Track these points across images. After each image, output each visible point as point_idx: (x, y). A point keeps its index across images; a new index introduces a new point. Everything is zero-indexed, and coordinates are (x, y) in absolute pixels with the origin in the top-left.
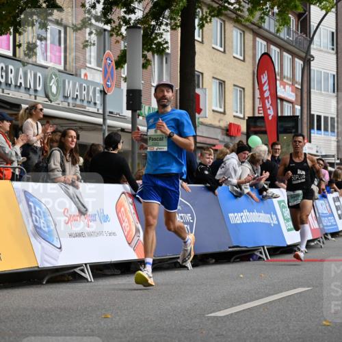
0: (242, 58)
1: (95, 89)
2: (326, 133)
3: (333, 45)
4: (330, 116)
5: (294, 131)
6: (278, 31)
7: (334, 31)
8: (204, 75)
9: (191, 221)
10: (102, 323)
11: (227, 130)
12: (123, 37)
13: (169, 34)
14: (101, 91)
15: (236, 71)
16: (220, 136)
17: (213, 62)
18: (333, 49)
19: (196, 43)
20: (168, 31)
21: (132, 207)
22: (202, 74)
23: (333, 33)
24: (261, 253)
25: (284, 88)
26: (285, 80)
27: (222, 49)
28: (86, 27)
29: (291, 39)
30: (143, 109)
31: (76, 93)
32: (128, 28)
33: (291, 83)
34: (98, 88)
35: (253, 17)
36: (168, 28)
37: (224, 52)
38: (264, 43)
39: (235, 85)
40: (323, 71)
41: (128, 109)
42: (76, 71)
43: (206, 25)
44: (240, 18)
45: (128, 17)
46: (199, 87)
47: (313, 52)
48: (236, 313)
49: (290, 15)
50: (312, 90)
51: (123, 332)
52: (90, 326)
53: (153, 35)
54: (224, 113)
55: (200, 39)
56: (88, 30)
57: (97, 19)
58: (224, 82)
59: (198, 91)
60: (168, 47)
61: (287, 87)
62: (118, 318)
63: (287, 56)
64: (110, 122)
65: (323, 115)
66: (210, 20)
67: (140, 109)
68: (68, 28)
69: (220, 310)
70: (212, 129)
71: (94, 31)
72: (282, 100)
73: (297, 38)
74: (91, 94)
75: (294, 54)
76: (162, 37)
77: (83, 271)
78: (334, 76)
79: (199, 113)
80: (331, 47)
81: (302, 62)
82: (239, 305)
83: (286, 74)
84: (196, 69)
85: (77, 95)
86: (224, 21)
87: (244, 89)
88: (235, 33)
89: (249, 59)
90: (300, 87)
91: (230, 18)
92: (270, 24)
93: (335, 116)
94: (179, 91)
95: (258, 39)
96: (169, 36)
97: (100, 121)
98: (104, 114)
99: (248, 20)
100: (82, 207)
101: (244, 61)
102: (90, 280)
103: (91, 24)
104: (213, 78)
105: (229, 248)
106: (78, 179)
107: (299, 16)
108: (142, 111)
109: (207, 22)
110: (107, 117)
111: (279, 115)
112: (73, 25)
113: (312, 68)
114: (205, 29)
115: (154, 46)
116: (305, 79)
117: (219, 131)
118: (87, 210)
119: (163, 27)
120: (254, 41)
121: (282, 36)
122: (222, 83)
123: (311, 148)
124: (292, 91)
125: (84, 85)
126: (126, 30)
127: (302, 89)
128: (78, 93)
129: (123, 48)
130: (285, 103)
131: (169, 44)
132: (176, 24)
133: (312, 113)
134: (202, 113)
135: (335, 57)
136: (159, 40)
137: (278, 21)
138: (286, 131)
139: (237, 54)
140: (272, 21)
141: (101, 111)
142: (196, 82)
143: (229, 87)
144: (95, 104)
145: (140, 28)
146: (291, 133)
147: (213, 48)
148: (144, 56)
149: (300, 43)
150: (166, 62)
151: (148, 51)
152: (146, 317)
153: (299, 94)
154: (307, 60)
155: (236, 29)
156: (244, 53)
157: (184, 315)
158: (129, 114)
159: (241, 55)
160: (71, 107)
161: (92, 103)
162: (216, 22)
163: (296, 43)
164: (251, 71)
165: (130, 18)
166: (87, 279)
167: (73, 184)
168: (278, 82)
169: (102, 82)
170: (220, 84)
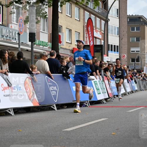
0: (79, 20)
1: (15, 33)
2: (115, 52)
3: (118, 14)
4: (116, 45)
5: (101, 51)
6: (94, 8)
7: (118, 8)
8: (63, 27)
9: (57, 90)
10: (18, 133)
11: (72, 51)
12: (28, 10)
13: (47, 9)
14: (18, 33)
15: (76, 25)
16: (69, 53)
17: (66, 21)
18: (118, 16)
19: (59, 13)
20: (47, 8)
21: (31, 83)
22: (62, 26)
23: (118, 9)
24: (86, 103)
25: (97, 33)
26: (97, 30)
27: (70, 16)
28: (11, 6)
29: (100, 12)
30: (36, 41)
31: (7, 34)
32: (29, 6)
33: (100, 31)
34: (17, 32)
35: (83, 2)
36: (47, 6)
37: (71, 17)
38: (88, 13)
39: (76, 31)
40: (113, 26)
41: (29, 41)
42: (7, 25)
43: (63, 5)
44: (78, 3)
45: (29, 1)
46: (60, 32)
47: (109, 18)
48: (75, 129)
49: (99, 2)
50: (109, 34)
51: (27, 137)
52: (13, 135)
53: (41, 10)
54: (71, 43)
55: (61, 12)
56: (12, 7)
57: (16, 2)
58: (71, 30)
59: (60, 34)
60: (47, 15)
61: (98, 32)
62: (24, 131)
63: (98, 19)
64: (21, 47)
65: (113, 45)
66: (65, 3)
67: (35, 42)
68: (4, 6)
69: (69, 128)
70: (66, 50)
71: (15, 7)
72: (96, 38)
73: (102, 12)
74: (14, 35)
75: (101, 18)
76: (44, 10)
77: (10, 111)
78: (118, 28)
79: (60, 43)
80: (117, 15)
81: (104, 22)
82: (77, 126)
83: (98, 27)
84: (59, 24)
85: (8, 35)
86: (71, 4)
87: (79, 33)
88: (76, 9)
89: (82, 20)
90: (103, 32)
91: (74, 3)
92: (91, 5)
93: (118, 45)
94: (51, 34)
95: (86, 12)
96: (47, 10)
97: (17, 46)
98: (19, 43)
99: (81, 3)
100: (9, 83)
101: (80, 21)
102: (13, 115)
103: (14, 4)
104: (66, 28)
105: (73, 101)
106: (8, 71)
107: (103, 2)
108: (36, 42)
109: (64, 4)
110: (20, 45)
111: (95, 44)
112: (6, 4)
113: (109, 24)
114: (63, 7)
115: (41, 14)
116: (106, 29)
117: (69, 51)
118: (11, 85)
119: (45, 6)
120: (84, 12)
121: (96, 10)
122: (70, 31)
123: (108, 59)
124: (100, 34)
125: (11, 31)
126: (29, 7)
127: (104, 33)
128: (8, 34)
129: (27, 15)
130: (97, 39)
131: (48, 13)
132: (50, 5)
133: (109, 43)
134: (62, 43)
135: (118, 20)
136: (43, 12)
137: (94, 4)
138: (97, 51)
139: (77, 18)
140: (92, 4)
141: (18, 42)
142: (59, 30)
143: (73, 32)
144: (15, 39)
145: (35, 6)
146: (100, 52)
147: (66, 15)
148: (37, 19)
149: (104, 13)
150: (46, 21)
151: (38, 16)
152: (37, 131)
153: (103, 36)
154: (107, 21)
155: (76, 7)
156: (80, 18)
157: (53, 130)
158: (30, 43)
159: (78, 19)
160: (5, 40)
161: (14, 39)
162: (68, 4)
163: (102, 13)
164: (83, 26)
165: (30, 2)
166: (11, 115)
167: (5, 73)
168: (94, 30)
169: (18, 30)
170: (69, 31)
